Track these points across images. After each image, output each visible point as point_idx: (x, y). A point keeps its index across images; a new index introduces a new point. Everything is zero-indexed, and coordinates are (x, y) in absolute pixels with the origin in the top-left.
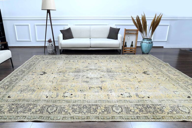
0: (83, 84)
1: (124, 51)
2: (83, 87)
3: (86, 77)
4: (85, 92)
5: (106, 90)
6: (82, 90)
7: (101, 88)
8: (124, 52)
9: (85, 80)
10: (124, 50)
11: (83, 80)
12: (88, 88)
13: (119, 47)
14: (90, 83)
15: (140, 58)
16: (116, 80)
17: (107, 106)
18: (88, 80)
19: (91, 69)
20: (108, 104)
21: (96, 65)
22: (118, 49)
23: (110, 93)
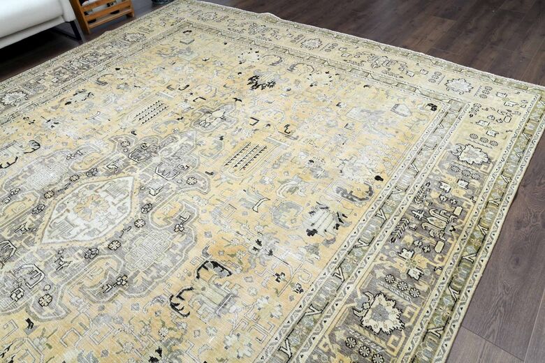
0: (111, 309)
1: (90, 22)
2: (138, 329)
3: (81, 260)
4: (181, 347)
5: (245, 262)
6: (159, 351)
7: (215, 264)
8: (92, 25)
9: (100, 278)
10: (86, 19)
11: (87, 283)
12: (167, 311)
13: (63, 16)
14: (142, 274)
15: (169, 27)
16: (217, 177)
17: (340, 335)
18: (108, 265)
19: (49, 193)
20: (329, 320)
21: (43, 151)
22: (61, 21)
23: (274, 264)
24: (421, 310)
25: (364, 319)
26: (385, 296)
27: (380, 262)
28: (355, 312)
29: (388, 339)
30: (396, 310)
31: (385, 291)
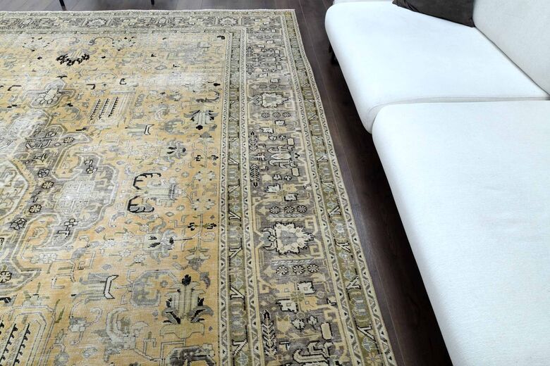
24: (317, 217)
25: (278, 249)
26: (281, 223)
27: (257, 203)
28: (267, 248)
29: (310, 251)
30: (298, 228)
31: (279, 220)
